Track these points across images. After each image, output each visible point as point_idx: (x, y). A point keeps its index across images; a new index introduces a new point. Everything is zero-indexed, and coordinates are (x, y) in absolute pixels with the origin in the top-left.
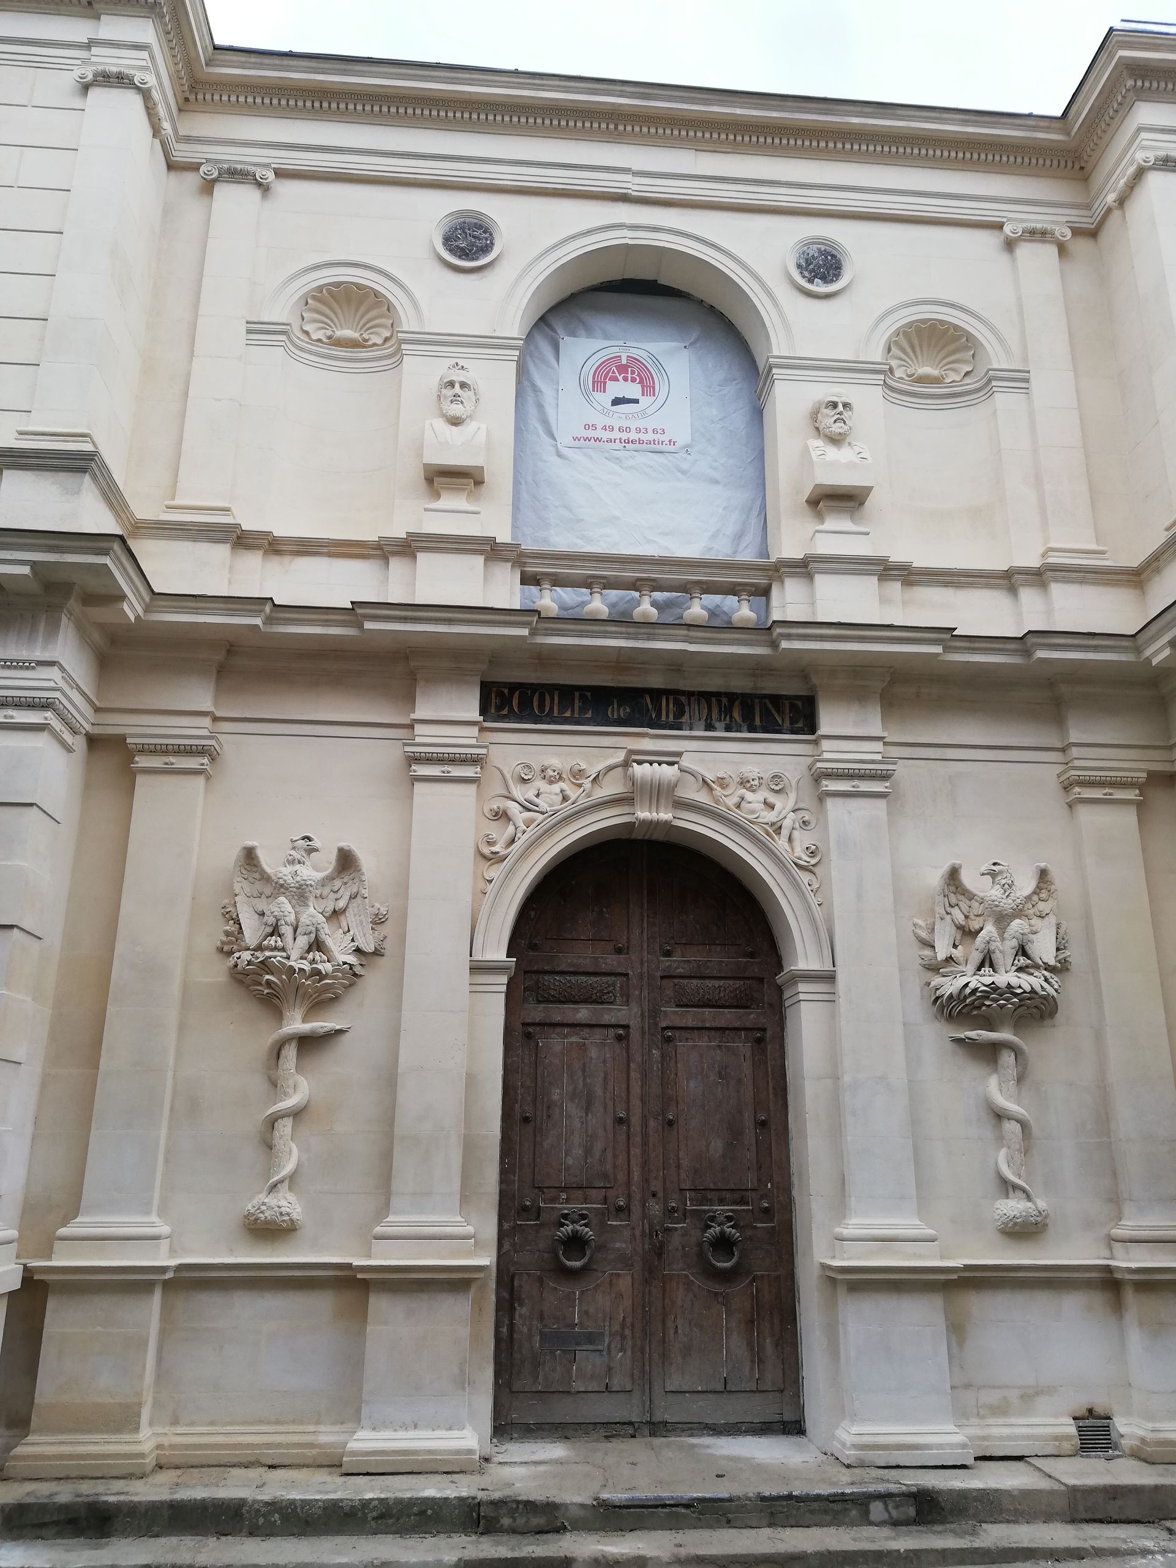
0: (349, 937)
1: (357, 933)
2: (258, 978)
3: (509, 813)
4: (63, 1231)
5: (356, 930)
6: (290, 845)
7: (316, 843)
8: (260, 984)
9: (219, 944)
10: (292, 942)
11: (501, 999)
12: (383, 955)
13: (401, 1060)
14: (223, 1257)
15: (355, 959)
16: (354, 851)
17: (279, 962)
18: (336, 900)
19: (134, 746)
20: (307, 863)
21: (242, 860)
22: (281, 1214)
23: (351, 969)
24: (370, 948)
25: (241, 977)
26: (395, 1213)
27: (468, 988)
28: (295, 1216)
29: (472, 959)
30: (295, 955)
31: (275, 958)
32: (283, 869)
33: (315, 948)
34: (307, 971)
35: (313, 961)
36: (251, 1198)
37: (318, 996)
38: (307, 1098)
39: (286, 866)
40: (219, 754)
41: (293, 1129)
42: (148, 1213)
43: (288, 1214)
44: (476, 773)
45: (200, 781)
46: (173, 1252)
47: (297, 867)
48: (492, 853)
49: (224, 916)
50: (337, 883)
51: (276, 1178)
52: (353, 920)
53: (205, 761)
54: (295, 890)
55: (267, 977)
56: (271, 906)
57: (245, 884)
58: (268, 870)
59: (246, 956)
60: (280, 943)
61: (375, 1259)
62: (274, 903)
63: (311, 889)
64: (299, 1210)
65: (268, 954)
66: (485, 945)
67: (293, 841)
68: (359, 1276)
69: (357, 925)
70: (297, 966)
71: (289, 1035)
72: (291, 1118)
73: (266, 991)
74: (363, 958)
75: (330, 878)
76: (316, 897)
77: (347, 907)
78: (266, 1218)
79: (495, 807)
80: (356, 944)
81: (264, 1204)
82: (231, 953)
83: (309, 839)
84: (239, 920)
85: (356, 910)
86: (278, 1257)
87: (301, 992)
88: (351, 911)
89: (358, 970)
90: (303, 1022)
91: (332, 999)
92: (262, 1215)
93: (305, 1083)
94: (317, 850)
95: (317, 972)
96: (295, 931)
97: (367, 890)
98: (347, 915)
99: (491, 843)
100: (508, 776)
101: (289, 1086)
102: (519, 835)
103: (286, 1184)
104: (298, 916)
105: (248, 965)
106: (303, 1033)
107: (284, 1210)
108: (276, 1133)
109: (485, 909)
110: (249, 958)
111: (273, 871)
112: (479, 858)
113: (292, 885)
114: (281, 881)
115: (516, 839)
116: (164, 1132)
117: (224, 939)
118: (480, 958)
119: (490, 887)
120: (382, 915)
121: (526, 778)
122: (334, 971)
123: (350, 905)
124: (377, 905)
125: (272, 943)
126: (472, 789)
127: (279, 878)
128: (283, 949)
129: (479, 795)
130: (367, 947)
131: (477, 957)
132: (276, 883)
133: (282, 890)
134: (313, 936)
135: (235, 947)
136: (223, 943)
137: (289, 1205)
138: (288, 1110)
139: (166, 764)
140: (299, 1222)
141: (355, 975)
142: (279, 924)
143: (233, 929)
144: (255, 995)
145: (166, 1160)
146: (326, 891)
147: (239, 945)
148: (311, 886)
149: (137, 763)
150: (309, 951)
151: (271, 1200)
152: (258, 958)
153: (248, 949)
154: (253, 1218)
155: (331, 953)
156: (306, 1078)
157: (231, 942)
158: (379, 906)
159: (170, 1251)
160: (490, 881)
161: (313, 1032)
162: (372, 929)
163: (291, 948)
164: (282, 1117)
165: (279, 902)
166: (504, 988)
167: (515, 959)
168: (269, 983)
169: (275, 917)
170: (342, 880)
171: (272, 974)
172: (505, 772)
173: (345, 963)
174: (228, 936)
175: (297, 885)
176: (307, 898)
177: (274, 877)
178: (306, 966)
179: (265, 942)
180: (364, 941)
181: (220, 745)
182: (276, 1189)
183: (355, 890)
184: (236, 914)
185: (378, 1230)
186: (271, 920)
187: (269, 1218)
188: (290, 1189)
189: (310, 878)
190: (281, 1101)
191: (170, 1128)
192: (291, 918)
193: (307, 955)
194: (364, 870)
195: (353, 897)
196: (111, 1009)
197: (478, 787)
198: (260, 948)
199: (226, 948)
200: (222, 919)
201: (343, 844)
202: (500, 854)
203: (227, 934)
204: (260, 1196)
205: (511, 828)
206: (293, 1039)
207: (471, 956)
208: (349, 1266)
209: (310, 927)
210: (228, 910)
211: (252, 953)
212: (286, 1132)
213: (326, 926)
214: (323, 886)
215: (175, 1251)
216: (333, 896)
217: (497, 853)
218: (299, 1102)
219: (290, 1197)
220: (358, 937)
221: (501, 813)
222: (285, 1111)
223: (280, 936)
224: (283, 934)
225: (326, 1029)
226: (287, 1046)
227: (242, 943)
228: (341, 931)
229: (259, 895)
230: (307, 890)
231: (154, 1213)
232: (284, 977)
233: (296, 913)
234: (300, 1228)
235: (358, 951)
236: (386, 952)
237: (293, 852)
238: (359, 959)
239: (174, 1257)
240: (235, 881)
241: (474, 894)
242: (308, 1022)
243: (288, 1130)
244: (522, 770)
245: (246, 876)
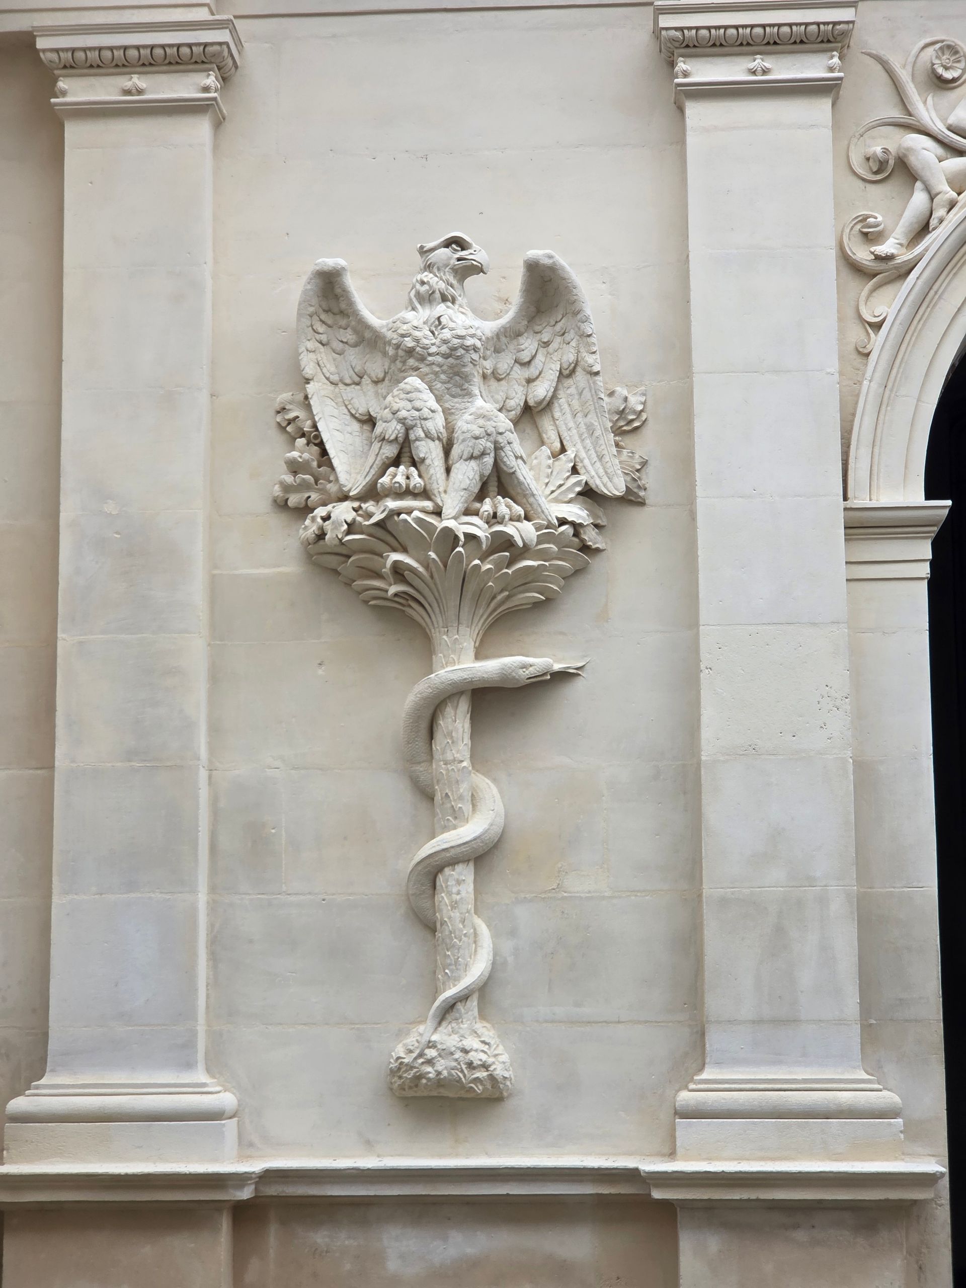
0: (564, 461)
1: (583, 454)
2: (372, 561)
3: (913, 161)
4: (19, 1104)
5: (579, 446)
6: (419, 261)
7: (478, 254)
8: (378, 575)
9: (277, 491)
10: (444, 475)
11: (922, 591)
12: (642, 504)
13: (707, 734)
14: (353, 1156)
15: (584, 513)
16: (563, 268)
17: (419, 521)
18: (529, 381)
19: (54, 56)
20: (460, 300)
21: (315, 301)
22: (470, 1065)
23: (576, 534)
24: (615, 487)
25: (333, 561)
26: (718, 1063)
27: (843, 572)
28: (499, 1071)
29: (849, 504)
30: (452, 503)
31: (409, 512)
32: (410, 315)
33: (493, 488)
34: (484, 540)
35: (494, 518)
36: (400, 1034)
37: (508, 598)
38: (501, 821)
39: (414, 309)
40: (236, 67)
41: (476, 891)
42: (189, 1065)
43: (485, 1066)
44: (831, 69)
45: (202, 127)
46: (245, 1146)
47: (441, 309)
48: (878, 258)
49: (283, 429)
50: (528, 345)
51: (450, 992)
52: (571, 424)
53: (211, 80)
54: (439, 359)
55: (395, 557)
56: (389, 398)
57: (324, 356)
58: (374, 320)
59: (344, 512)
60: (416, 481)
61: (687, 1158)
62: (395, 392)
63: (475, 356)
64: (505, 1058)
65: (392, 504)
66: (875, 468)
67: (423, 252)
68: (657, 1194)
69: (580, 435)
70: (461, 530)
71: (454, 684)
72: (471, 865)
73: (393, 590)
74: (600, 512)
75: (510, 334)
76: (484, 377)
77: (554, 396)
78: (439, 1073)
79: (878, 150)
80: (583, 478)
81: (431, 1045)
82: (305, 510)
83: (457, 243)
84: (316, 437)
85: (576, 404)
86: (467, 1156)
87: (471, 587)
88: (566, 406)
89: (591, 537)
90: (478, 656)
91: (537, 605)
92: (429, 1069)
93: (495, 790)
94: (479, 269)
95: (503, 543)
96: (447, 451)
97: (597, 356)
98: (557, 414)
99: (869, 238)
100: (904, 75)
101: (461, 798)
102: (940, 212)
103: (473, 1003)
104: (450, 418)
105: (349, 532)
106: (482, 680)
107: (476, 1057)
108: (443, 898)
109: (870, 388)
110: (350, 516)
111: (384, 322)
112: (846, 272)
113: (433, 349)
114: (409, 343)
115: (933, 222)
116: (202, 898)
117: (289, 479)
118: (867, 504)
119: (878, 340)
120: (634, 412)
121: (948, 75)
122: (541, 539)
123: (561, 394)
124: (622, 391)
125: (400, 479)
126: (821, 108)
127: (403, 336)
128: (425, 494)
129: (837, 125)
130: (609, 485)
131: (860, 500)
132: (398, 346)
133: (411, 362)
134: (489, 460)
135: (314, 496)
136: (287, 489)
137: (485, 1048)
138: (463, 849)
139: (128, 92)
140: (508, 1083)
141: (585, 548)
142: (412, 437)
143: (306, 456)
144: (366, 602)
145: (213, 958)
146: (505, 362)
147: (322, 491)
148: (475, 349)
149: (64, 93)
150: (481, 496)
151: (445, 1037)
152: (369, 515)
153: (345, 498)
154: (410, 1075)
155: (531, 500)
156: (494, 780)
157: (303, 486)
158: (625, 392)
159: (239, 1145)
160: (877, 327)
161: (505, 676)
162: (617, 445)
163: (441, 489)
164: (453, 862)
165: (408, 387)
166: (925, 570)
167: (949, 503)
168: (398, 571)
169: (402, 421)
170: (538, 336)
171: (405, 550)
172: (896, 63)
173: (562, 522)
174: (295, 473)
175: (444, 349)
176: (466, 378)
177: (389, 335)
178: (479, 528)
179: (385, 480)
180: (601, 471)
181: (239, 43)
182: (454, 1014)
183: (572, 358)
184: (309, 423)
185: (685, 1097)
186: (393, 429)
187: (445, 1073)
188: (483, 1015)
189: (472, 331)
190: (445, 829)
191: (213, 889)
192: (437, 423)
193: (478, 505)
194: (588, 310)
195: (566, 374)
196: (65, 641)
197: (833, 105)
198: (372, 493)
199: (294, 500)
200: (278, 439)
201: (536, 253)
202: (898, 260)
203: (295, 468)
204: (421, 1028)
205: (919, 198)
206: (461, 693)
207: (845, 498)
208: (632, 1175)
209: (483, 442)
210: (291, 415)
211: (356, 504)
212: (463, 894)
213: (514, 437)
214: (497, 351)
215: (251, 1145)
216: (520, 373)
217: (889, 258)
218: (486, 831)
219: (484, 1030)
220: (587, 462)
221: (892, 162)
222: (458, 850)
223: (414, 464)
224: (423, 460)
225: (531, 671)
226: (449, 710)
227: (329, 486)
228: (545, 451)
229: (357, 379)
230: (467, 359)
231: (201, 1066)
232: (433, 555)
233: (447, 412)
234: (510, 1095)
235: (588, 494)
236: (649, 496)
237: (427, 276)
238: (592, 514)
239: (249, 1157)
240: (302, 349)
241: (842, 358)
242: (486, 657)
243: (467, 889)
244: (938, 57)
245: (324, 338)
